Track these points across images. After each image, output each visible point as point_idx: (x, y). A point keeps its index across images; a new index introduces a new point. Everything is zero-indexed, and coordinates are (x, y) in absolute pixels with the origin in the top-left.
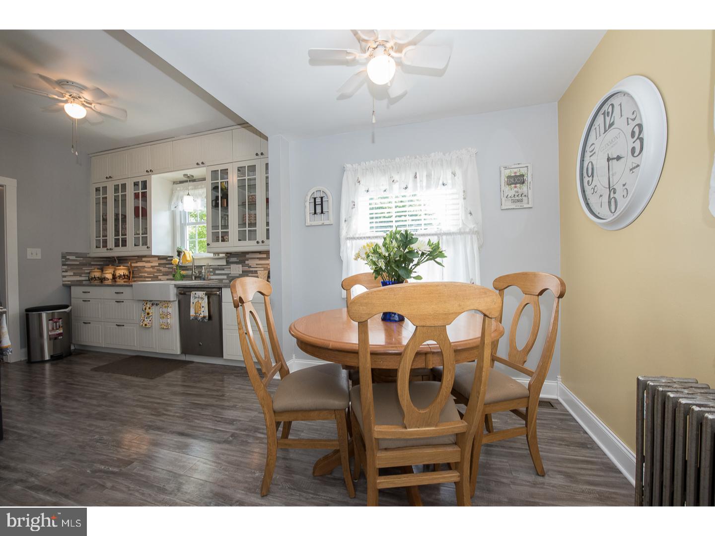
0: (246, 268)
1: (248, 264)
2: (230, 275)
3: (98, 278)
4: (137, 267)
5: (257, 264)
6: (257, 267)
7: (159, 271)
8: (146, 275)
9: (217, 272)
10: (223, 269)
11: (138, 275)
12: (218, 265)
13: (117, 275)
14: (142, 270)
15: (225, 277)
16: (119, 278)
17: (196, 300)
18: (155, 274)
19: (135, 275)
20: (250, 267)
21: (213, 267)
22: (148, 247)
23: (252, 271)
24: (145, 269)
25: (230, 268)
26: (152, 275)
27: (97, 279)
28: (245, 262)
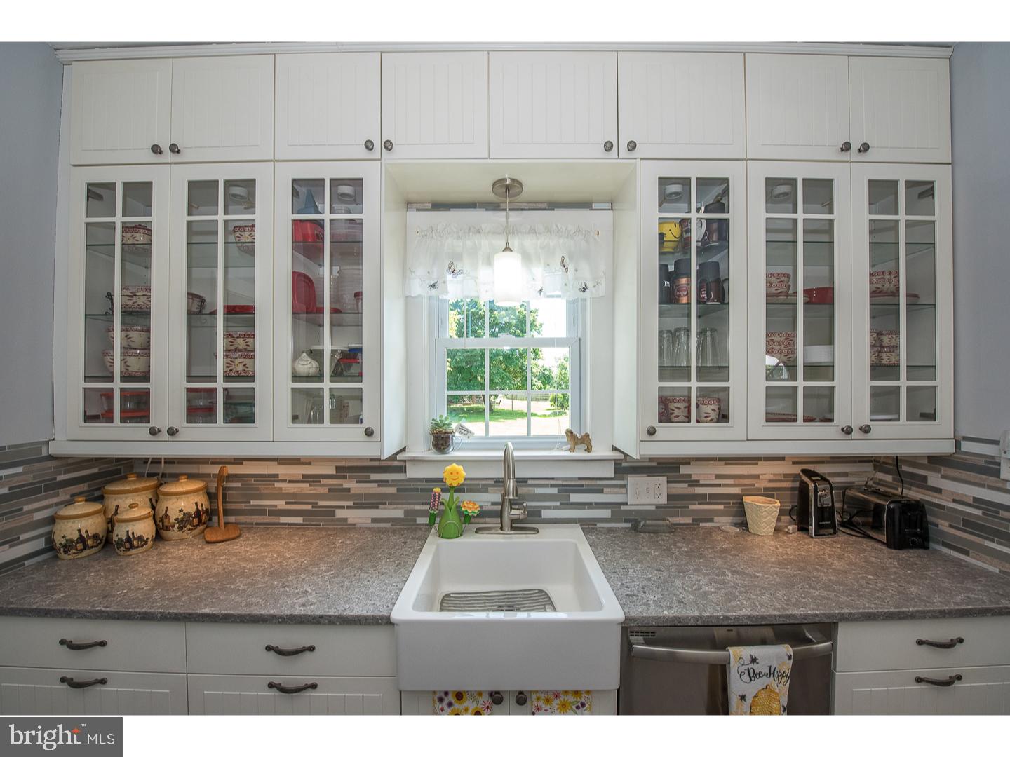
0: (682, 488)
1: (690, 476)
2: (623, 508)
3: (95, 537)
4: (238, 477)
5: (718, 476)
6: (719, 485)
7: (344, 493)
8: (281, 504)
9: (575, 498)
10: (601, 491)
11: (243, 506)
12: (580, 479)
13: (174, 515)
14: (262, 488)
15: (606, 513)
16: (180, 529)
17: (759, 683)
18: (322, 503)
19: (233, 506)
20: (696, 483)
21: (560, 482)
22: (369, 433)
23: (704, 495)
24: (277, 485)
25: (625, 486)
26: (309, 507)
27: (90, 542)
28: (678, 469)
